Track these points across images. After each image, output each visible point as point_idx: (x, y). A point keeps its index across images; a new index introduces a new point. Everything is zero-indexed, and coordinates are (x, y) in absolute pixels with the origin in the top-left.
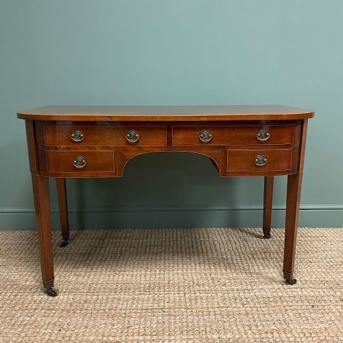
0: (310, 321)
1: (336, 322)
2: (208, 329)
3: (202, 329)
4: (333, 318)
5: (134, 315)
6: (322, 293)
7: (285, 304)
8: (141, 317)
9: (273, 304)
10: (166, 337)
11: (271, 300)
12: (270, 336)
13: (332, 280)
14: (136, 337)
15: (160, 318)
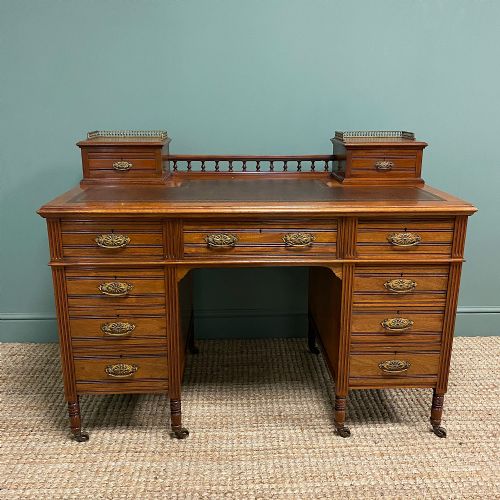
1: (490, 463)
2: (337, 474)
3: (329, 474)
4: (486, 459)
5: (243, 458)
7: (426, 441)
8: (253, 461)
9: (412, 441)
10: (287, 485)
11: (409, 436)
12: (412, 482)
14: (251, 486)
15: (276, 460)
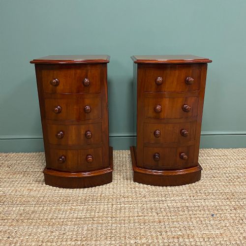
0: (210, 228)
6: (220, 203)
13: (229, 191)
